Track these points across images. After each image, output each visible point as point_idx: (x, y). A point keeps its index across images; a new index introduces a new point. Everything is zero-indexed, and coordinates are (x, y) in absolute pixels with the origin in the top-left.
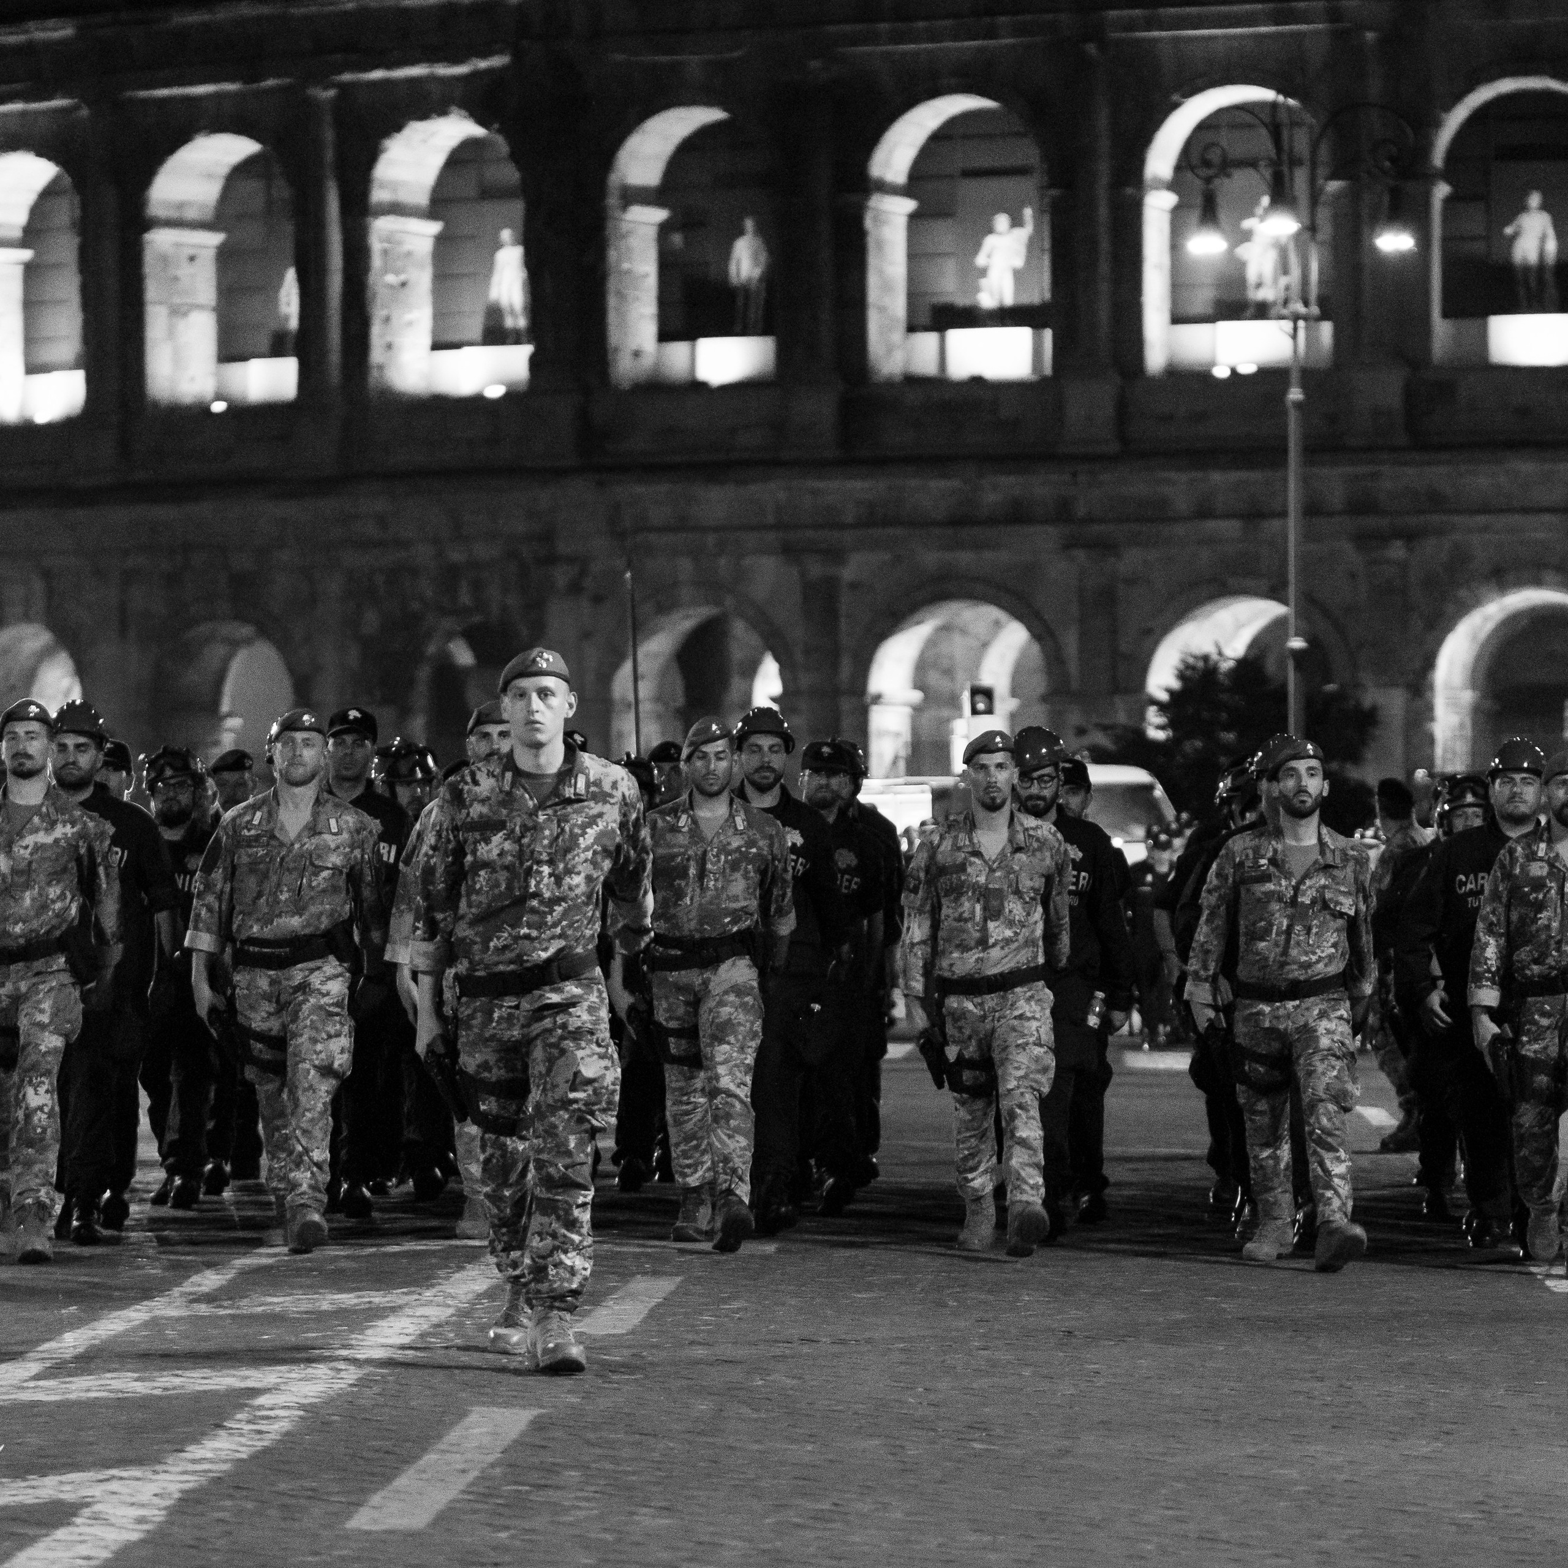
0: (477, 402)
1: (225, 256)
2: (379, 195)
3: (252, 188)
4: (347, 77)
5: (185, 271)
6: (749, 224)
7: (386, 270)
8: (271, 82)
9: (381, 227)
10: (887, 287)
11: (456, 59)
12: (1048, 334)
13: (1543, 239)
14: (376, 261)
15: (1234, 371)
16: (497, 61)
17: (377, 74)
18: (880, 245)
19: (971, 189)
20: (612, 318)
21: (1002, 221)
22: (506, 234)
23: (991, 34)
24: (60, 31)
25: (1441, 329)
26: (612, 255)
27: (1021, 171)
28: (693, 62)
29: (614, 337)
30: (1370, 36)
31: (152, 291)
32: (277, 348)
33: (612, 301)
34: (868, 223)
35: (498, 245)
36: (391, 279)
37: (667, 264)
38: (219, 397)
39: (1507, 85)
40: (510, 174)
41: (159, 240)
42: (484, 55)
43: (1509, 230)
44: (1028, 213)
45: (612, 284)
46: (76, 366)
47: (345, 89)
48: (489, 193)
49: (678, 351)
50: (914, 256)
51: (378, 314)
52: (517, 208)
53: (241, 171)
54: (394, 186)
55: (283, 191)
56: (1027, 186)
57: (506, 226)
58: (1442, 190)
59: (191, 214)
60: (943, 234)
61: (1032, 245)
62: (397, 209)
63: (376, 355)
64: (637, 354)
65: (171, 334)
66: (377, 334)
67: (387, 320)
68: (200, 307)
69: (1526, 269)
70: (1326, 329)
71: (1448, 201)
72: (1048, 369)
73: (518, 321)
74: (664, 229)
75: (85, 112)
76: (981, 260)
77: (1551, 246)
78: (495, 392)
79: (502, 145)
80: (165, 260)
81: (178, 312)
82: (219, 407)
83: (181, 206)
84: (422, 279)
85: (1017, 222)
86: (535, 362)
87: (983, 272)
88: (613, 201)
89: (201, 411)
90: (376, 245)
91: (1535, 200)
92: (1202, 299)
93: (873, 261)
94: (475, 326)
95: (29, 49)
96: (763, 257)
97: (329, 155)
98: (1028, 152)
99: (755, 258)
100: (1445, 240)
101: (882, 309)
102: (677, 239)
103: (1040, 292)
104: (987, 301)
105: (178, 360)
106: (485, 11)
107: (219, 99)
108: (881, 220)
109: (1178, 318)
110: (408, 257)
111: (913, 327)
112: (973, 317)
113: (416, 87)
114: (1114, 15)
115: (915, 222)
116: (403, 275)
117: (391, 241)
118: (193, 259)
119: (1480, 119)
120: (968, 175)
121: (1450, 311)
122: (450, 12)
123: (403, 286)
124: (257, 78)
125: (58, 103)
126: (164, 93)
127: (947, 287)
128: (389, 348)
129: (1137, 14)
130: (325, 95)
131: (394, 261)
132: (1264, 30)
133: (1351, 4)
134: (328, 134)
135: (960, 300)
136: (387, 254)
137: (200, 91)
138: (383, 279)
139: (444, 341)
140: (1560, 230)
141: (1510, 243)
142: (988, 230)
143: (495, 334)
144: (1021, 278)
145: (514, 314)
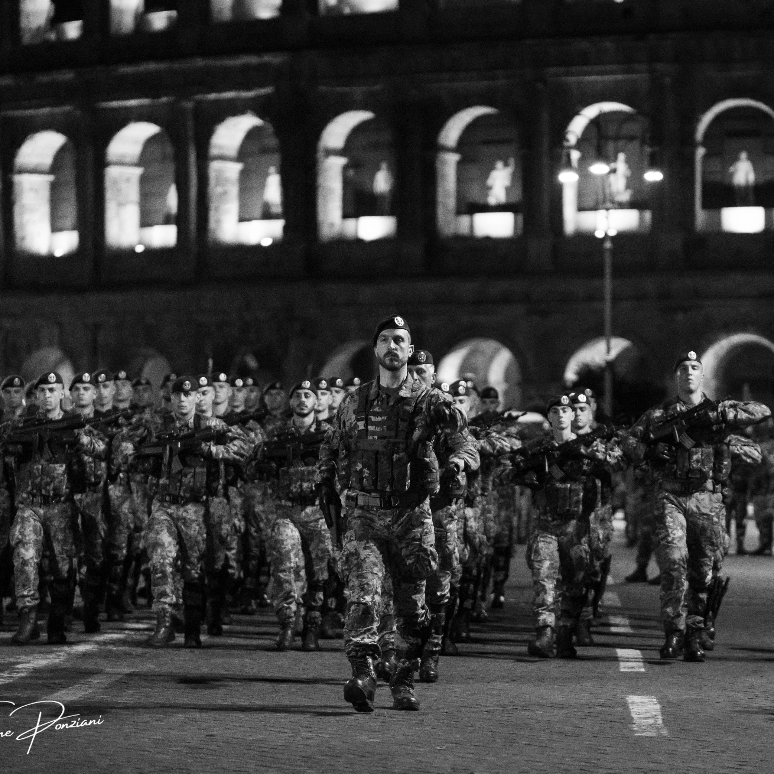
0: (258, 248)
1: (144, 180)
2: (214, 151)
3: (155, 150)
4: (199, 97)
5: (123, 186)
6: (384, 166)
7: (218, 184)
8: (164, 99)
9: (215, 166)
10: (446, 194)
11: (248, 88)
12: (520, 218)
13: (747, 174)
14: (212, 181)
15: (606, 234)
16: (268, 90)
17: (213, 96)
18: (444, 175)
19: (485, 151)
20: (320, 207)
21: (499, 165)
22: (272, 169)
23: (494, 78)
24: (68, 76)
25: (701, 215)
26: (320, 179)
27: (508, 142)
28: (357, 91)
29: (321, 216)
30: (667, 81)
31: (110, 195)
32: (167, 221)
33: (320, 201)
34: (439, 165)
35: (267, 175)
36: (219, 190)
37: (346, 183)
38: (140, 243)
39: (731, 103)
40: (273, 142)
41: (112, 172)
42: (262, 86)
43: (732, 169)
44: (512, 161)
45: (321, 193)
46: (74, 229)
47: (199, 103)
48: (265, 151)
49: (351, 223)
50: (460, 180)
51: (213, 205)
52: (276, 158)
53: (150, 142)
54: (220, 147)
55: (169, 149)
56: (512, 148)
57: (271, 165)
58: (700, 152)
59: (127, 160)
60: (473, 171)
61: (514, 177)
62: (222, 158)
63: (212, 224)
64: (332, 225)
65: (118, 214)
66: (212, 216)
67: (217, 209)
68: (132, 202)
69: (740, 188)
70: (648, 215)
71: (706, 157)
72: (520, 232)
73: (277, 209)
74: (345, 168)
75: (78, 112)
76: (490, 182)
77: (752, 177)
78: (267, 242)
79: (270, 129)
80: (115, 181)
81: (121, 205)
82: (139, 249)
83: (123, 156)
84: (234, 190)
85: (506, 165)
86: (286, 229)
87: (490, 188)
88: (320, 154)
89: (131, 251)
90: (212, 174)
91: (744, 155)
92: (590, 200)
93: (440, 182)
94: (258, 211)
95: (53, 85)
96: (391, 180)
97: (191, 132)
98: (512, 133)
99: (387, 182)
100: (704, 173)
101: (444, 205)
102: (351, 172)
103: (516, 197)
104: (492, 200)
105: (121, 227)
106: (263, 67)
107: (140, 107)
108: (444, 163)
109: (581, 209)
110: (227, 180)
111: (459, 212)
112: (486, 208)
113: (230, 101)
114: (552, 70)
115: (460, 164)
116: (225, 188)
117: (220, 172)
118: (128, 180)
119: (719, 118)
120: (486, 143)
121: (705, 206)
122: (246, 68)
123: (225, 193)
124: (158, 96)
125: (67, 108)
126: (115, 104)
127: (474, 194)
128: (218, 221)
129: (562, 70)
130: (189, 105)
131: (221, 181)
132: (620, 77)
133: (659, 66)
134: (190, 123)
135: (481, 201)
136: (217, 178)
137: (133, 103)
138: (215, 189)
139: (242, 219)
140: (756, 169)
141: (731, 175)
142: (492, 168)
143: (267, 215)
144: (508, 190)
145: (276, 206)
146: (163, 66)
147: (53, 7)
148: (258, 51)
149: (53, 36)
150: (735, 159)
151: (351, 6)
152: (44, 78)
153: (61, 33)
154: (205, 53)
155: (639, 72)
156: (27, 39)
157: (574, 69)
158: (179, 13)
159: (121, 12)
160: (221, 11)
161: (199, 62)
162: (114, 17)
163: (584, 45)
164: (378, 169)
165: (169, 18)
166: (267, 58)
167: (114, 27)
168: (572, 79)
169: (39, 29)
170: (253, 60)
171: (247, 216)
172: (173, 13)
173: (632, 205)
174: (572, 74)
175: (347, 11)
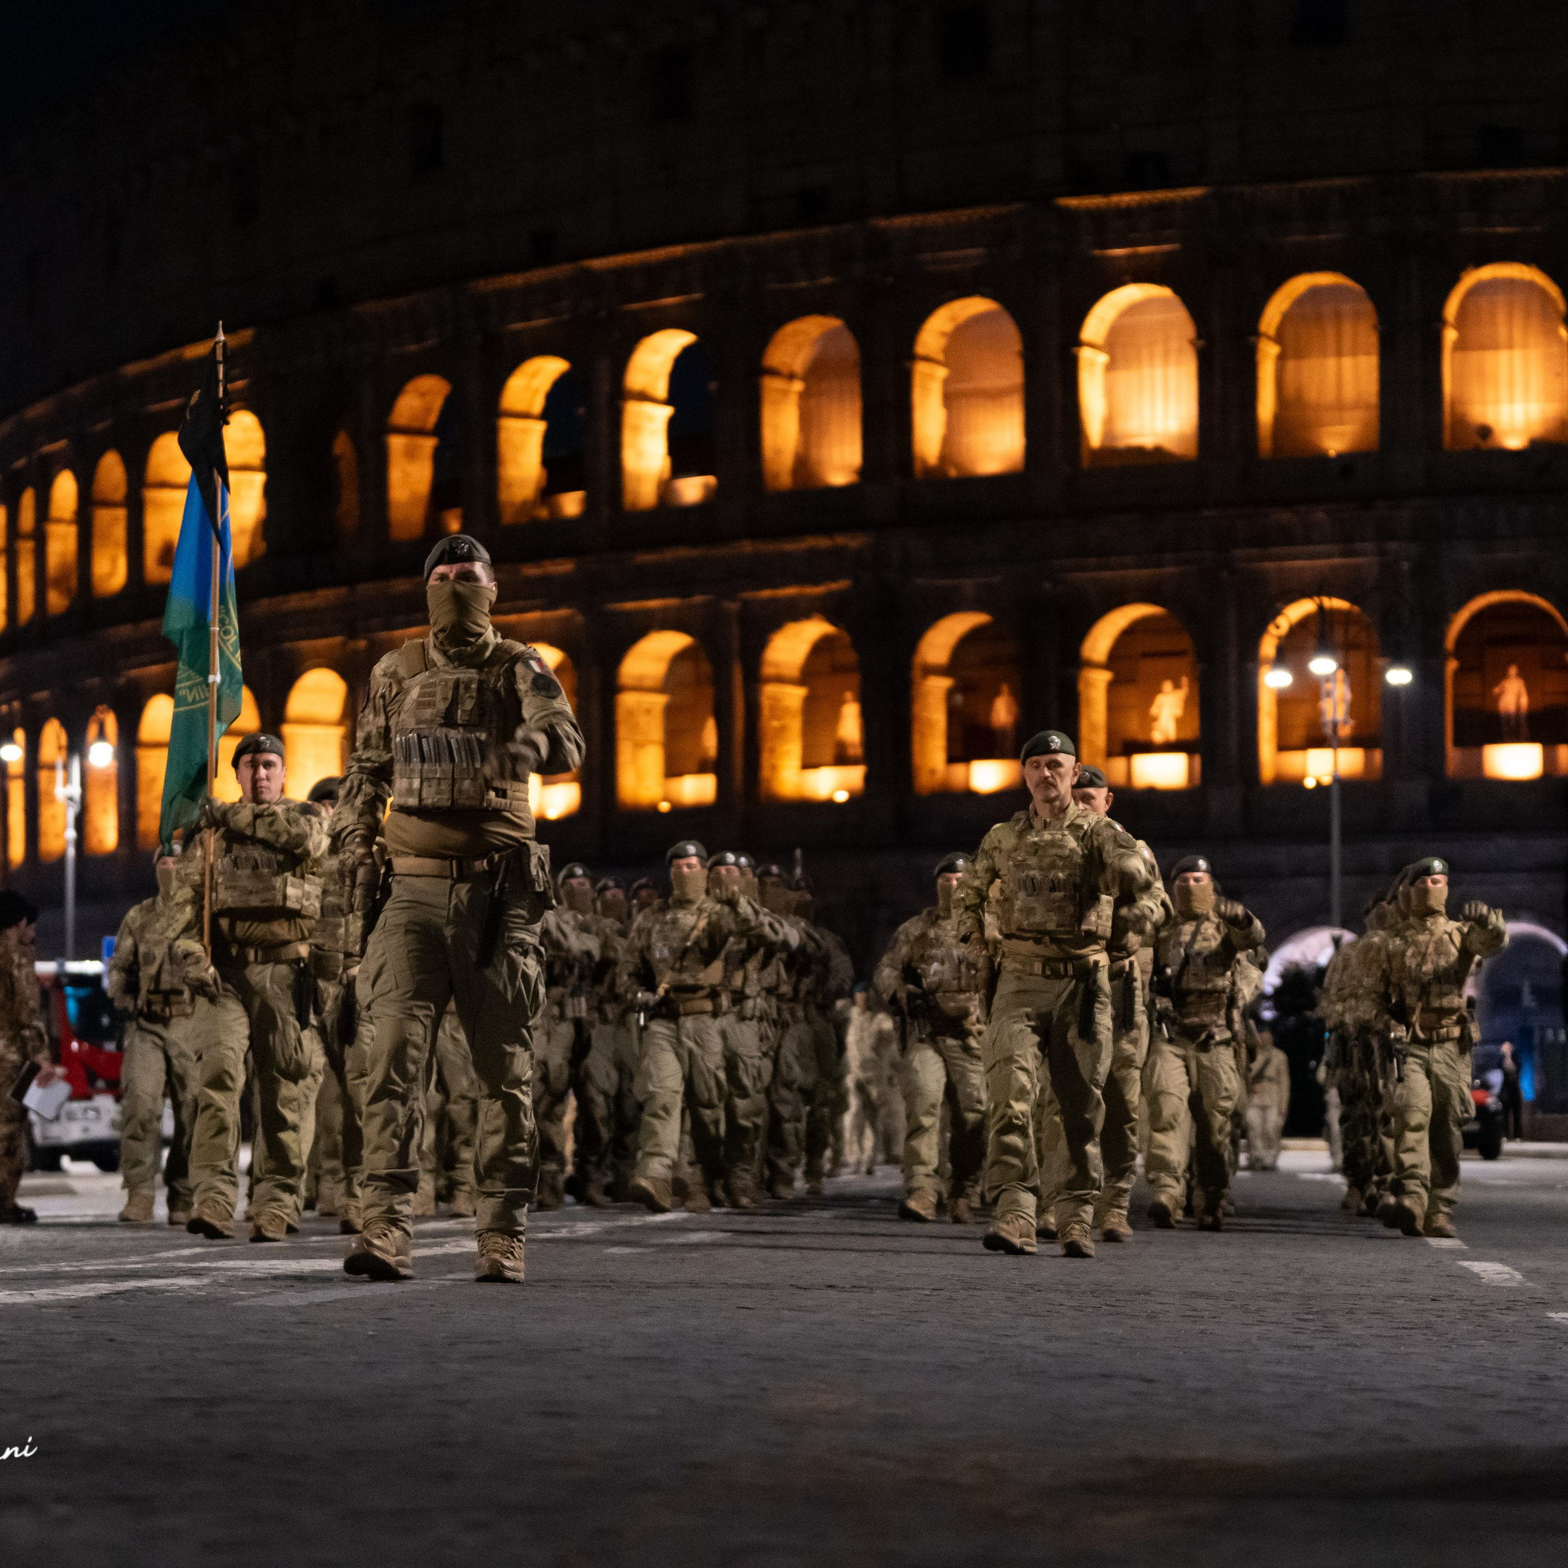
0: (829, 805)
1: (670, 712)
2: (768, 670)
3: (686, 668)
4: (748, 595)
5: (642, 720)
6: (1005, 688)
7: (773, 717)
8: (698, 599)
9: (770, 690)
10: (1093, 728)
11: (816, 583)
12: (1197, 760)
13: (1519, 697)
14: (766, 712)
15: (1318, 784)
16: (842, 584)
17: (766, 593)
18: (1089, 701)
19: (1148, 666)
20: (916, 748)
21: (1168, 686)
22: (849, 695)
23: (1159, 565)
24: (563, 567)
25: (1453, 756)
26: (917, 708)
27: (1179, 654)
28: (968, 585)
29: (918, 760)
30: (1405, 566)
31: (623, 731)
32: (702, 768)
33: (916, 738)
34: (1081, 687)
35: (841, 702)
36: (775, 724)
37: (953, 714)
38: (665, 799)
39: (1494, 597)
40: (850, 657)
41: (627, 700)
42: (834, 578)
43: (1497, 690)
44: (1185, 681)
45: (917, 727)
46: (575, 781)
47: (746, 604)
48: (837, 669)
49: (958, 770)
50: (1112, 708)
51: (767, 745)
52: (855, 679)
53: (680, 658)
54: (777, 664)
55: (706, 668)
56: (1184, 662)
57: (848, 689)
58: (1452, 665)
59: (648, 683)
60: (1130, 695)
61: (1187, 703)
62: (780, 680)
63: (765, 773)
64: (933, 772)
65: (634, 759)
66: (766, 759)
67: (772, 751)
68: (653, 742)
69: (1508, 717)
70: (1378, 756)
71: (1458, 673)
72: (1197, 780)
73: (856, 751)
74: (950, 693)
75: (580, 618)
76: (1154, 710)
77: (1524, 701)
78: (842, 797)
79: (846, 639)
80: (631, 713)
81: (639, 746)
82: (664, 807)
83: (641, 678)
84: (795, 725)
85: (1177, 686)
86: (868, 778)
87: (1155, 719)
88: (917, 673)
89: (652, 812)
90: (765, 702)
91: (1513, 671)
92: (1298, 734)
93: (1084, 711)
94: (829, 753)
95: (544, 580)
96: (1014, 709)
97: (735, 644)
98: (1184, 642)
99: (1009, 712)
100: (1456, 696)
101: (1091, 743)
102: (959, 699)
103: (1192, 731)
104: (1158, 737)
105: (639, 777)
106: (836, 553)
107: (665, 610)
108: (1088, 684)
109: (1283, 746)
110: (786, 711)
111: (1110, 753)
112: (1149, 747)
113: (791, 601)
114: (1239, 553)
115: (1112, 686)
116: (783, 722)
117: (776, 699)
118: (648, 711)
119: (1477, 618)
120: (1146, 655)
121: (1459, 742)
122: (813, 553)
123: (783, 728)
124: (690, 595)
125: (563, 612)
126: (630, 606)
127: (1133, 728)
128: (774, 768)
129: (1255, 552)
130: (733, 606)
131: (778, 711)
132: (1337, 561)
133: (1393, 546)
134: (735, 631)
135: (1140, 736)
136: (773, 708)
137: (654, 604)
138: (770, 724)
139: (808, 764)
140: (1530, 690)
141: (1497, 698)
142: (1159, 691)
143: (842, 759)
144: (1180, 722)
145: (854, 746)
146: (695, 553)
147: (545, 474)
148: (827, 530)
149: (543, 513)
150: (1503, 676)
151: (958, 466)
152: (531, 571)
153: (555, 509)
154: (754, 535)
155: (1363, 554)
156: (508, 517)
157: (1273, 550)
158: (719, 479)
159: (638, 478)
160: (777, 476)
161: (747, 547)
162: (629, 485)
163: (1284, 516)
164: (997, 693)
165: (707, 487)
166: (840, 540)
167: (629, 498)
168: (1269, 565)
169: (525, 504)
170: (823, 542)
171: (814, 761)
172: (711, 480)
173: (1354, 742)
174: (1271, 559)
175: (953, 473)
